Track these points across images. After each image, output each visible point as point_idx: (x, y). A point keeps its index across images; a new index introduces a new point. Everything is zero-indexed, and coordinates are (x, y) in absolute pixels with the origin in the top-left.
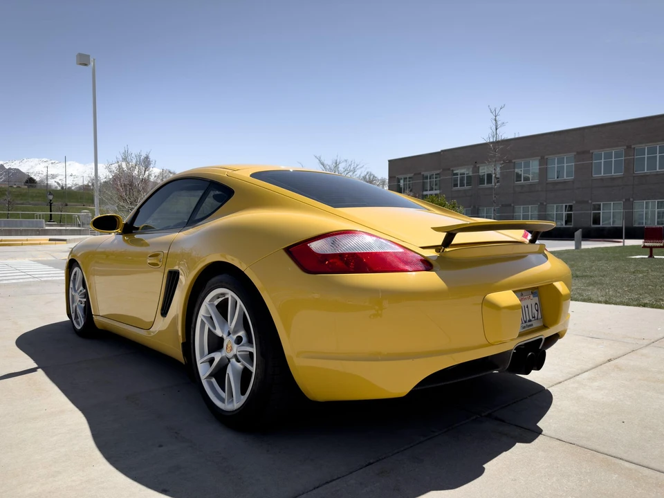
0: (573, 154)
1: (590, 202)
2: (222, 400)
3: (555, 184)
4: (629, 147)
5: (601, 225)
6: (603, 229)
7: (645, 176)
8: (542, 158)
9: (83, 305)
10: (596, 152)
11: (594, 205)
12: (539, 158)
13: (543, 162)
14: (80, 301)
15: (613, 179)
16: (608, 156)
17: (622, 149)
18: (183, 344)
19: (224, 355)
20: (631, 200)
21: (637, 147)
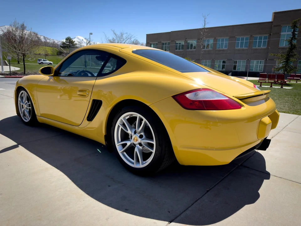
0: (228, 38)
1: (233, 60)
2: (133, 163)
3: (220, 51)
4: (251, 36)
5: (236, 70)
6: (237, 72)
7: (256, 49)
8: (215, 38)
9: (28, 110)
10: (237, 37)
11: (235, 61)
12: (214, 38)
13: (215, 40)
14: (26, 108)
15: (243, 50)
16: (242, 39)
17: (249, 36)
18: (105, 136)
19: (132, 142)
20: (250, 60)
21: (255, 36)
